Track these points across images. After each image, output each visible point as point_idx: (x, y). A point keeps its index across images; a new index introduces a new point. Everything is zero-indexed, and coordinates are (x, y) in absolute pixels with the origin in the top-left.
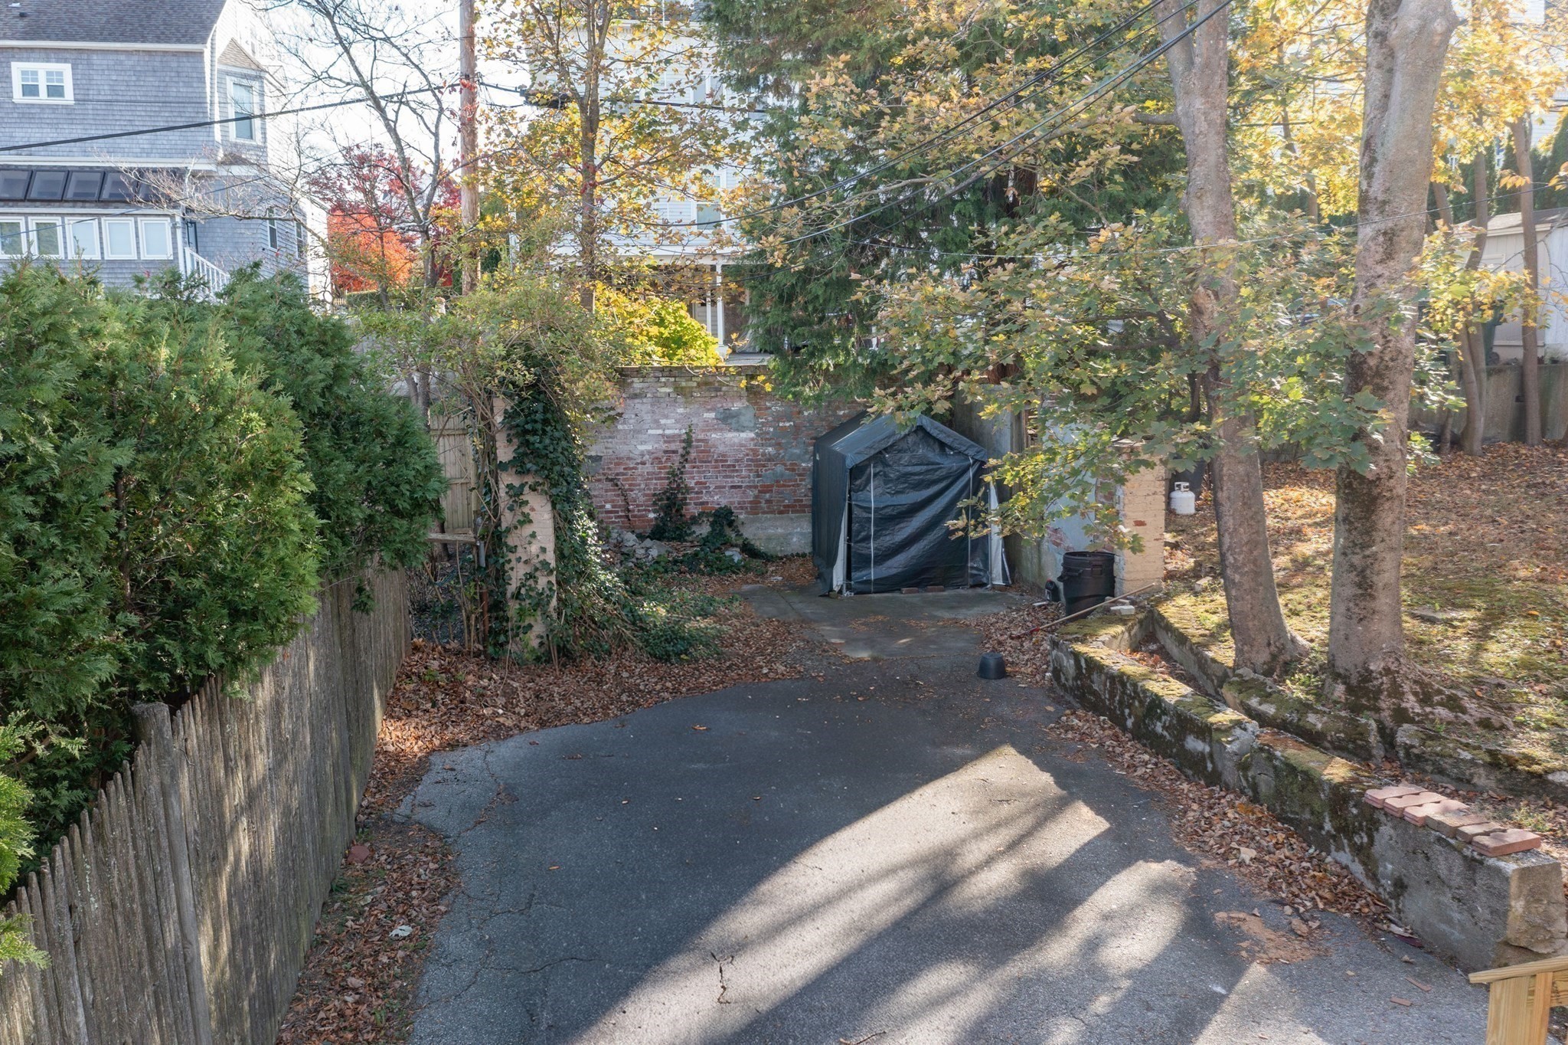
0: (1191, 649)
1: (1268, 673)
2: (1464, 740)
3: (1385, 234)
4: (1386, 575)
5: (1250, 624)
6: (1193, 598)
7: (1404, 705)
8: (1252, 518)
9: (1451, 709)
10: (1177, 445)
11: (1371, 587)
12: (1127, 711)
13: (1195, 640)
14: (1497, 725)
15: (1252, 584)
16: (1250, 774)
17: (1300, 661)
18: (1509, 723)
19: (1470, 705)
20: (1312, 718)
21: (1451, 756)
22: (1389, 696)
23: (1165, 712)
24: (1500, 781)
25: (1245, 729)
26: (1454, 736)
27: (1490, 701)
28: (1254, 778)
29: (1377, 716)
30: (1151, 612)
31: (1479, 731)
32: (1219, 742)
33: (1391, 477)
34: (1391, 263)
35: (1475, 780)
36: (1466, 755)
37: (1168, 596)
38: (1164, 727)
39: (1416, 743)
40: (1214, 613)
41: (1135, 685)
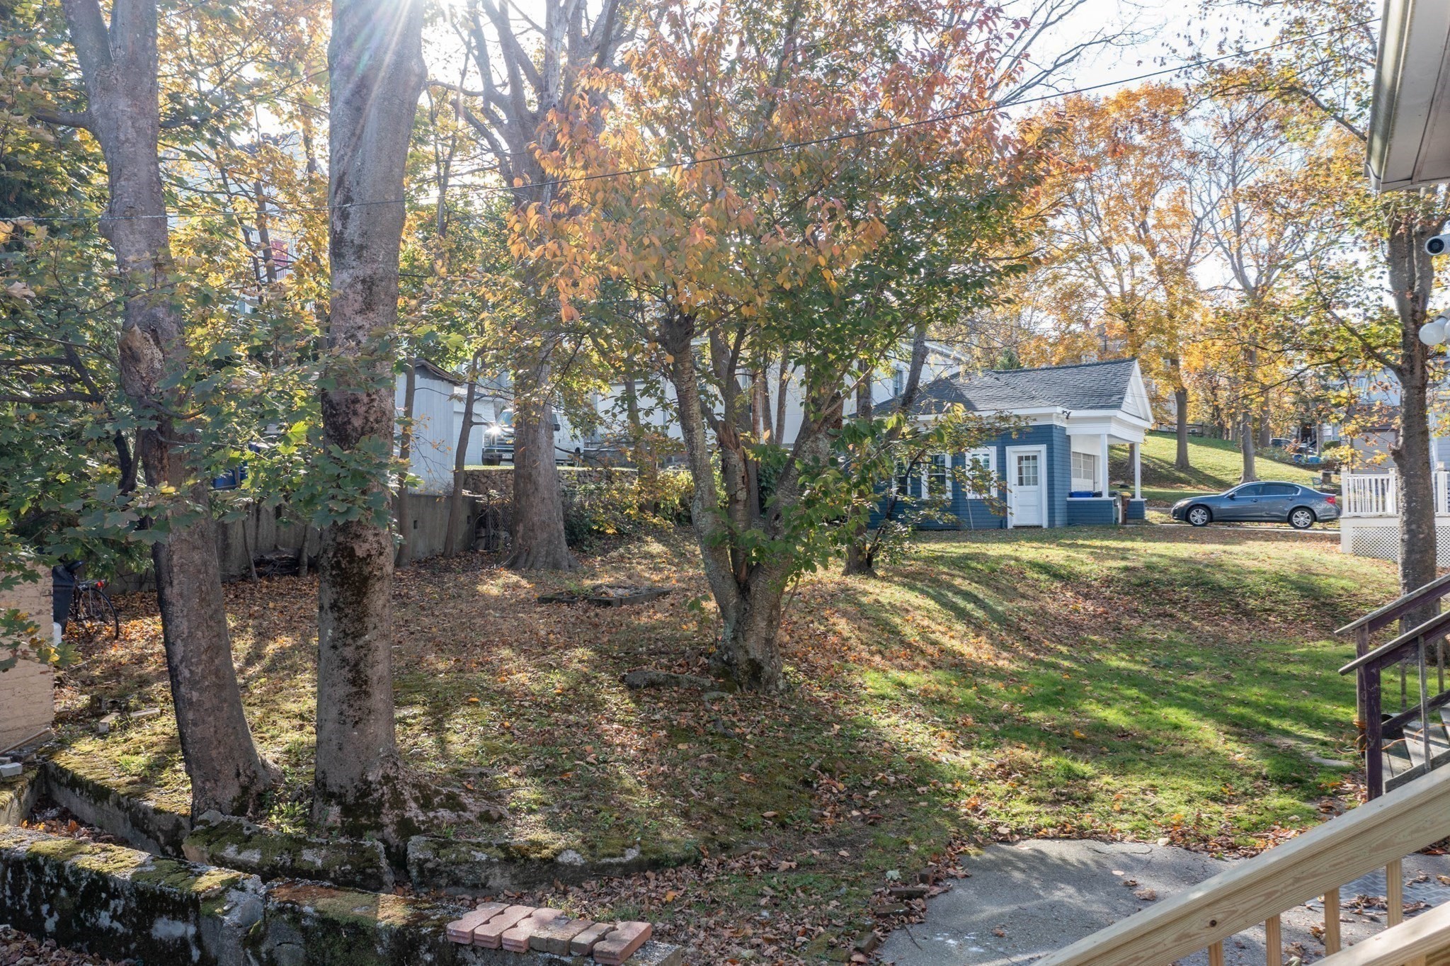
0: (119, 804)
1: (240, 811)
2: (473, 840)
3: (364, 281)
4: (380, 667)
5: (214, 753)
6: (100, 741)
7: (407, 815)
8: (211, 617)
9: (452, 809)
10: (138, 511)
11: (366, 682)
12: (45, 908)
13: (122, 791)
14: (495, 816)
15: (215, 701)
16: (263, 949)
17: (275, 789)
18: (506, 812)
19: (467, 800)
20: (307, 855)
21: (467, 862)
22: (392, 807)
23: (114, 895)
24: (514, 876)
25: (243, 889)
26: (464, 839)
27: (481, 793)
28: (269, 953)
29: (379, 835)
30: (44, 768)
31: (485, 826)
32: (212, 915)
33: (381, 554)
34: (371, 315)
35: (490, 883)
36: (481, 856)
37: (63, 744)
38: (114, 917)
39: (430, 855)
40: (138, 753)
41: (59, 867)
